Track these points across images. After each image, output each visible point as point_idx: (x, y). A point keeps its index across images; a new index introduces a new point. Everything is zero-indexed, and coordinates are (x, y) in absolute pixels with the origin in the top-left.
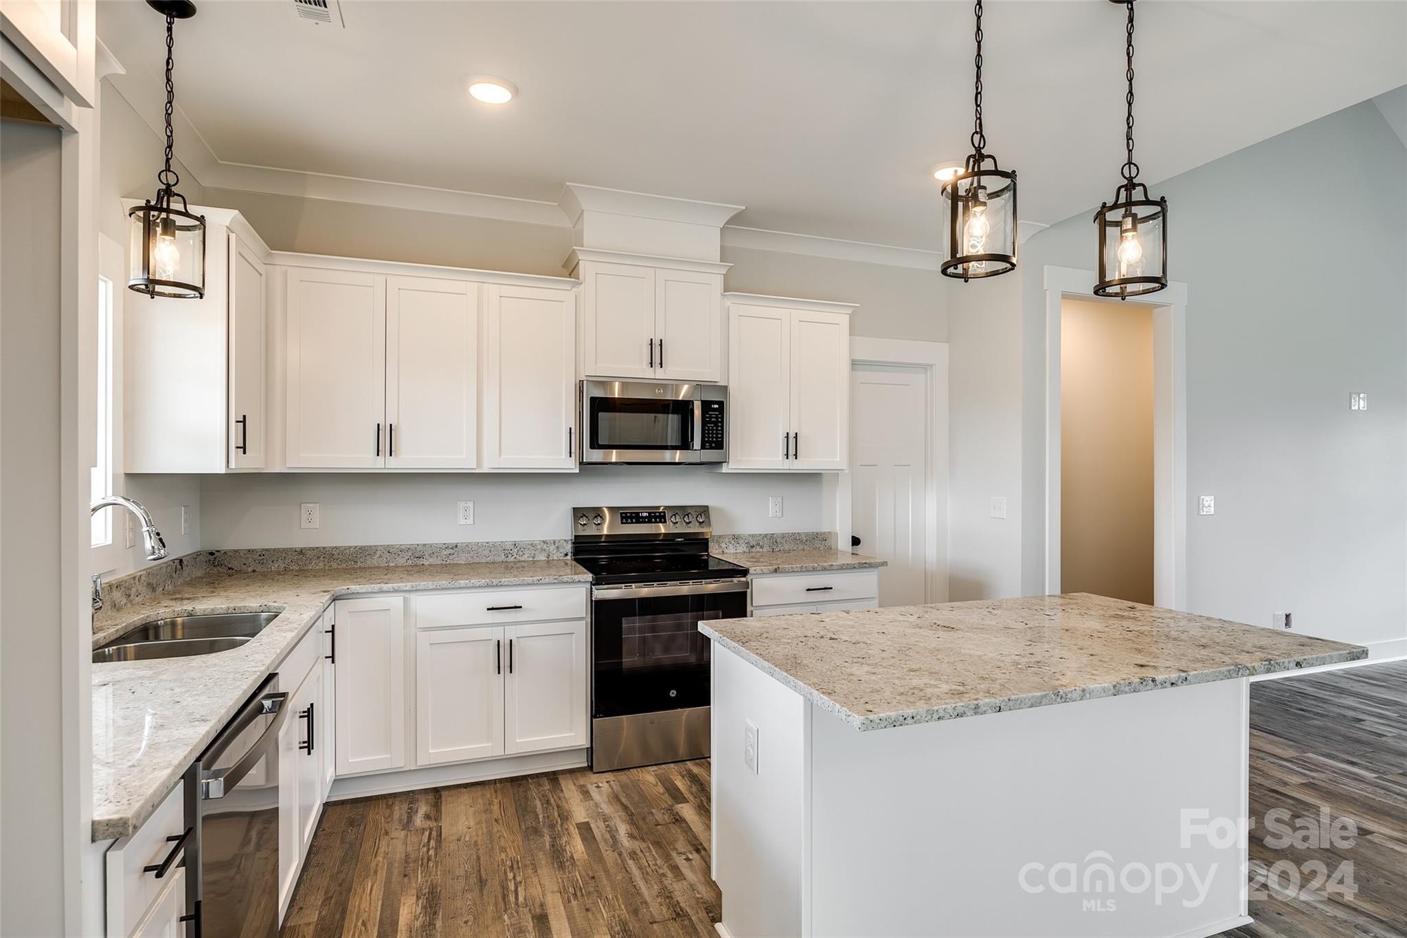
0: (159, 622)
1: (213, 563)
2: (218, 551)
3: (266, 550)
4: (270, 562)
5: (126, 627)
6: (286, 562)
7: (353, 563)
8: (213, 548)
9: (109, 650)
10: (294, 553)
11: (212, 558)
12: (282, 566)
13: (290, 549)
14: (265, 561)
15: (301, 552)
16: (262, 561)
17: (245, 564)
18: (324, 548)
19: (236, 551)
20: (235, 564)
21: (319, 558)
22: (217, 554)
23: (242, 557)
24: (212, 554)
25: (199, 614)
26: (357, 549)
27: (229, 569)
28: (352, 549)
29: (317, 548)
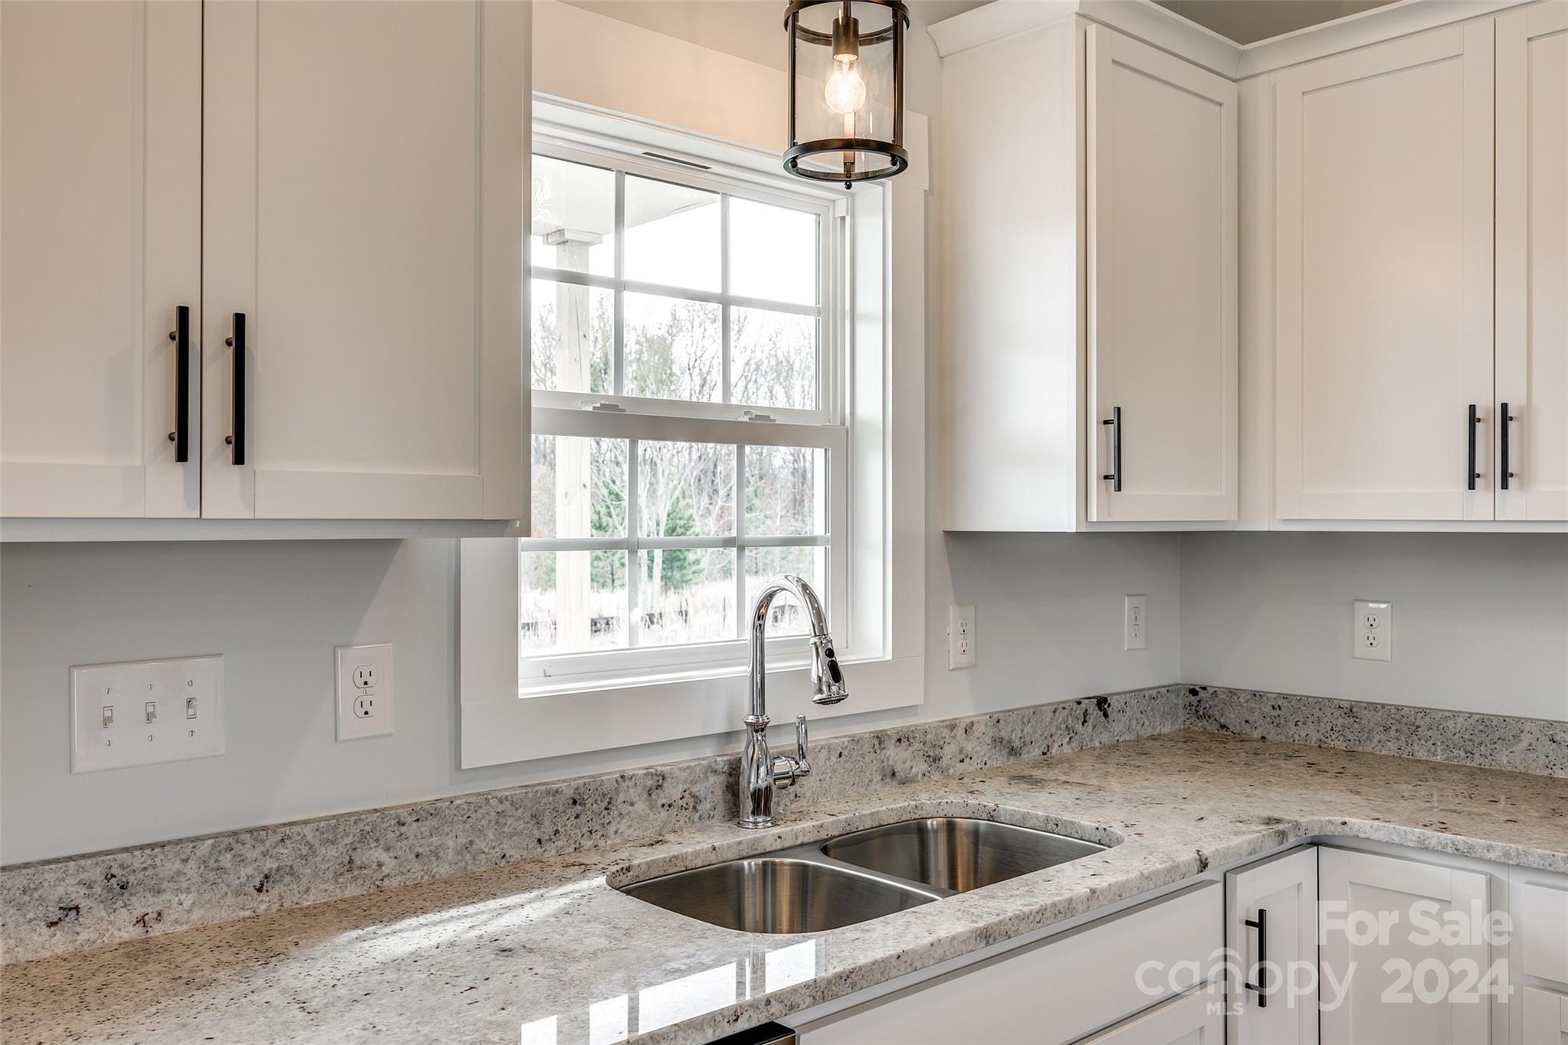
0: (929, 822)
1: (1197, 712)
2: (1204, 688)
3: (1285, 697)
4: (1292, 724)
5: (848, 822)
6: (1323, 731)
7: (1462, 754)
8: (1198, 680)
9: (749, 864)
10: (1337, 713)
11: (1193, 699)
12: (1314, 737)
13: (1329, 700)
14: (1282, 720)
15: (1351, 711)
16: (1277, 721)
17: (1247, 721)
18: (1398, 708)
19: (1233, 692)
20: (1231, 718)
21: (1386, 730)
22: (1202, 694)
23: (1242, 707)
24: (1194, 692)
25: (1003, 820)
26: (1472, 721)
27: (1223, 726)
28: (1460, 721)
29: (1383, 706)
